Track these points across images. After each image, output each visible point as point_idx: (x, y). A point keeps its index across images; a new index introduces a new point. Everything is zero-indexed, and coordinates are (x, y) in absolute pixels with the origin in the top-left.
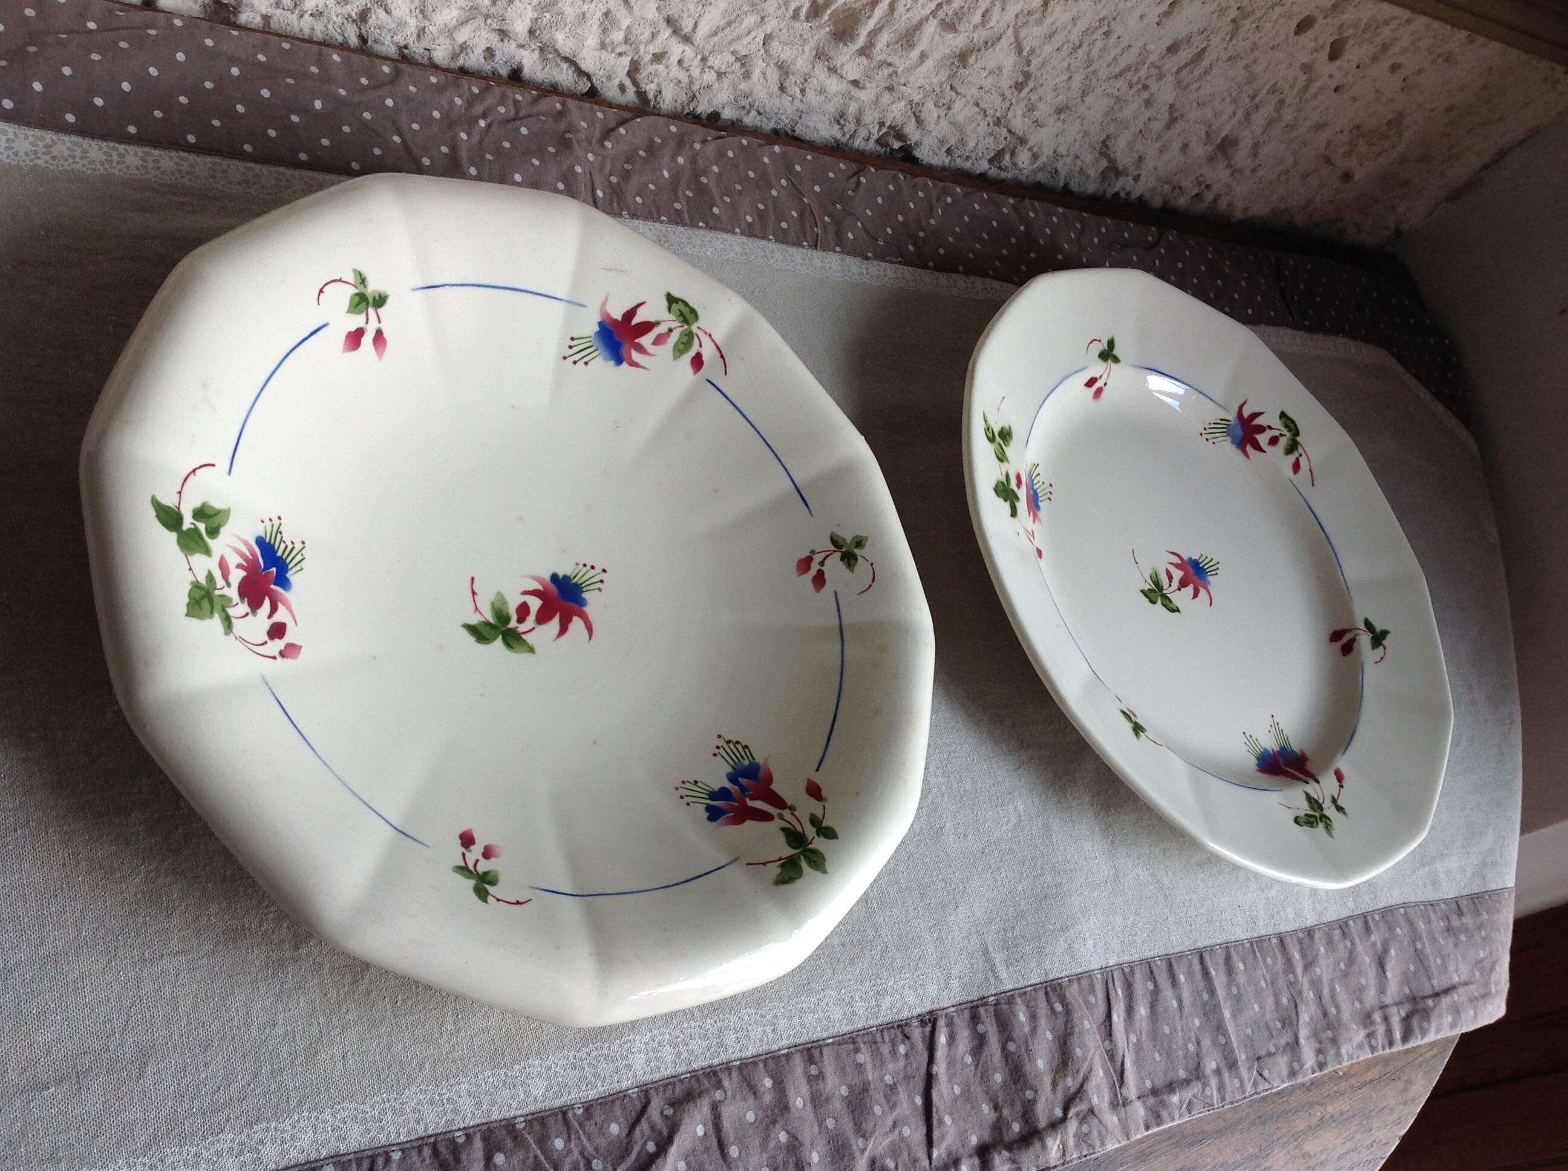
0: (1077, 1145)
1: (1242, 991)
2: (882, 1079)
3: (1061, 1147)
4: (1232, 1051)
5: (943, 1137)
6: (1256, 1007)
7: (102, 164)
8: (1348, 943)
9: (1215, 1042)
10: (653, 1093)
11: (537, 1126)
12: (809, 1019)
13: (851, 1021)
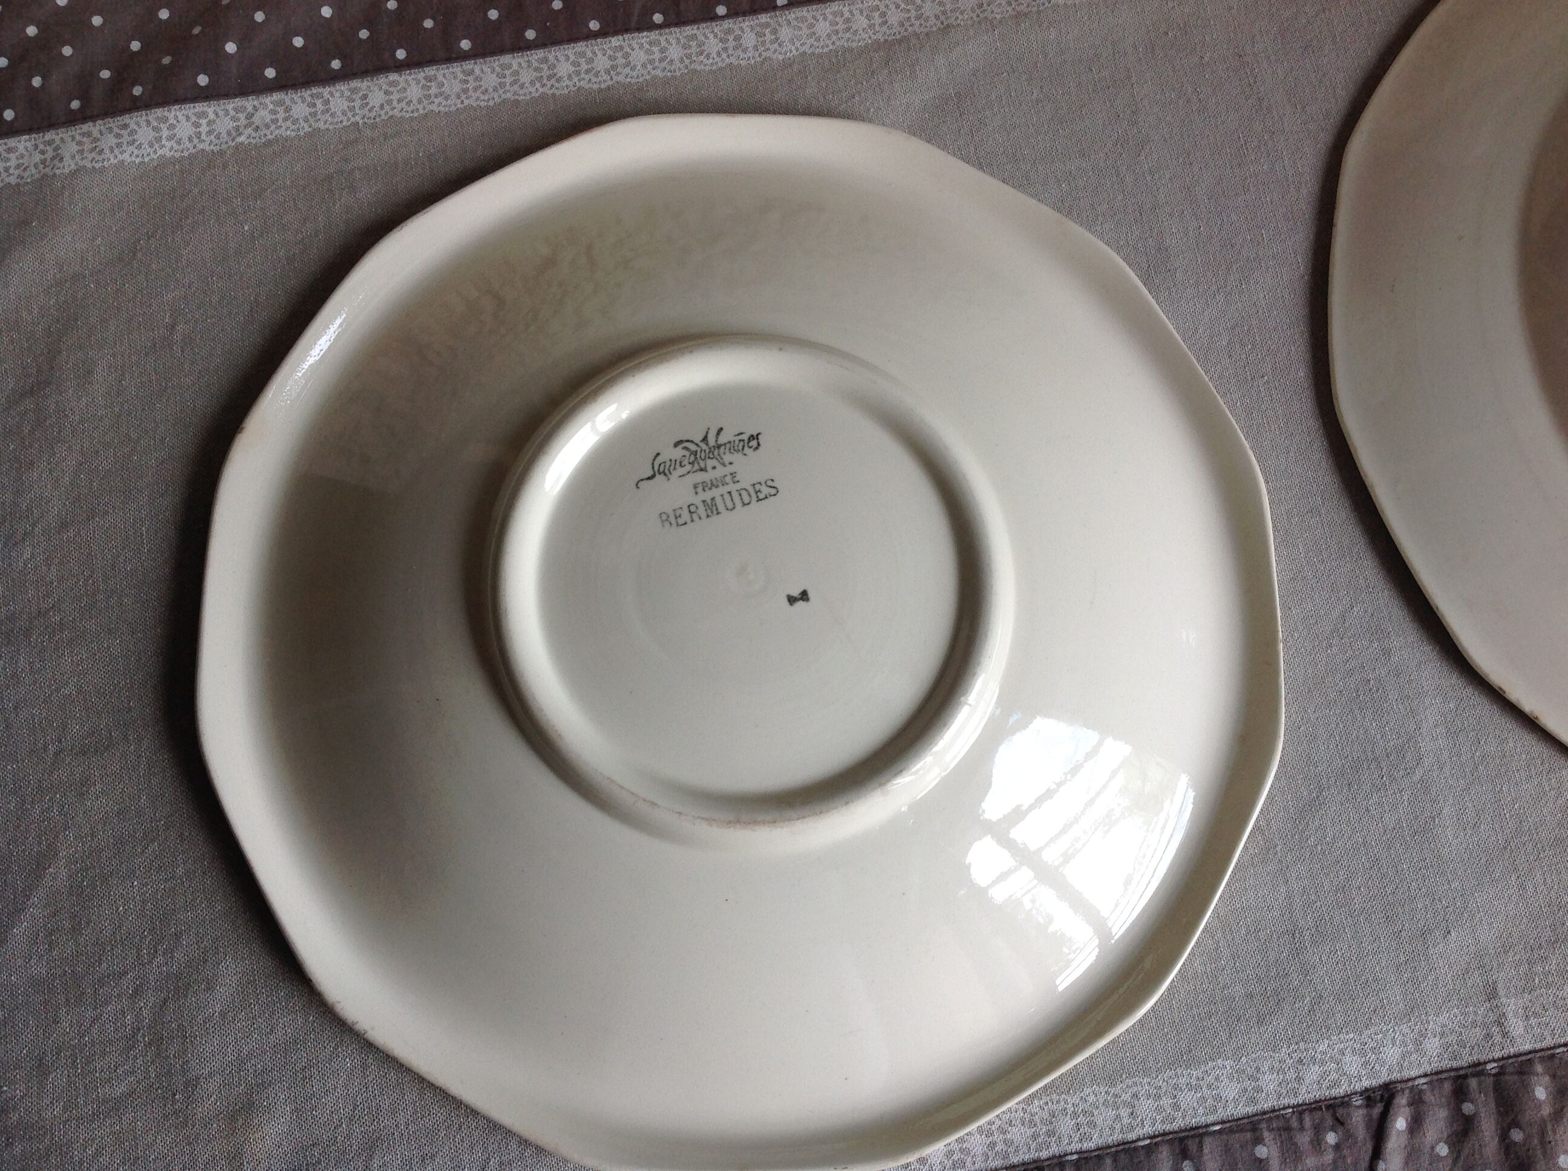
7: (306, 120)
12: (1187, 1099)
13: (1253, 1101)
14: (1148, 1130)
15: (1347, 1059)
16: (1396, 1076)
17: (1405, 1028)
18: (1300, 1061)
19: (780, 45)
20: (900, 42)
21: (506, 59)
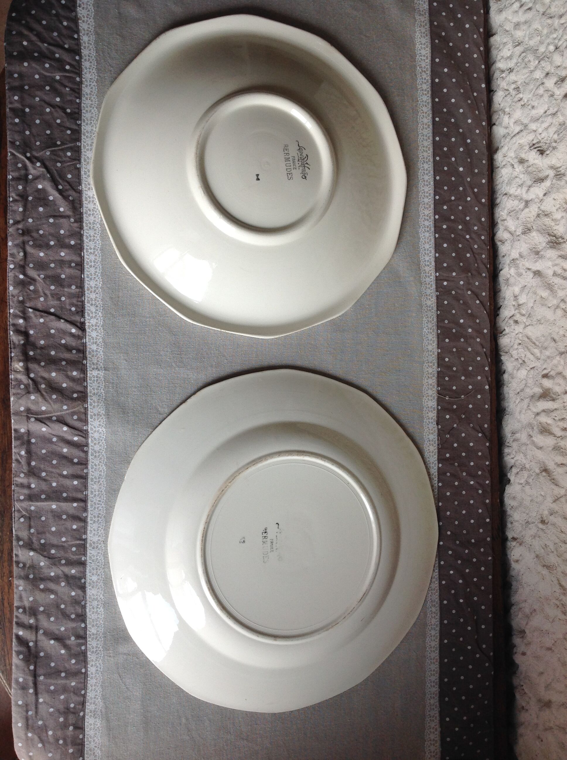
0: (16, 379)
1: (63, 522)
2: (64, 296)
3: (18, 370)
4: (37, 501)
5: (36, 316)
6: (53, 529)
7: (421, 88)
8: (73, 616)
9: (43, 492)
10: (78, 195)
11: (76, 149)
12: (92, 270)
13: (88, 290)
14: (86, 256)
15: (95, 320)
16: (87, 333)
17: (101, 340)
18: (97, 306)
19: (424, 232)
20: (419, 268)
21: (431, 150)
